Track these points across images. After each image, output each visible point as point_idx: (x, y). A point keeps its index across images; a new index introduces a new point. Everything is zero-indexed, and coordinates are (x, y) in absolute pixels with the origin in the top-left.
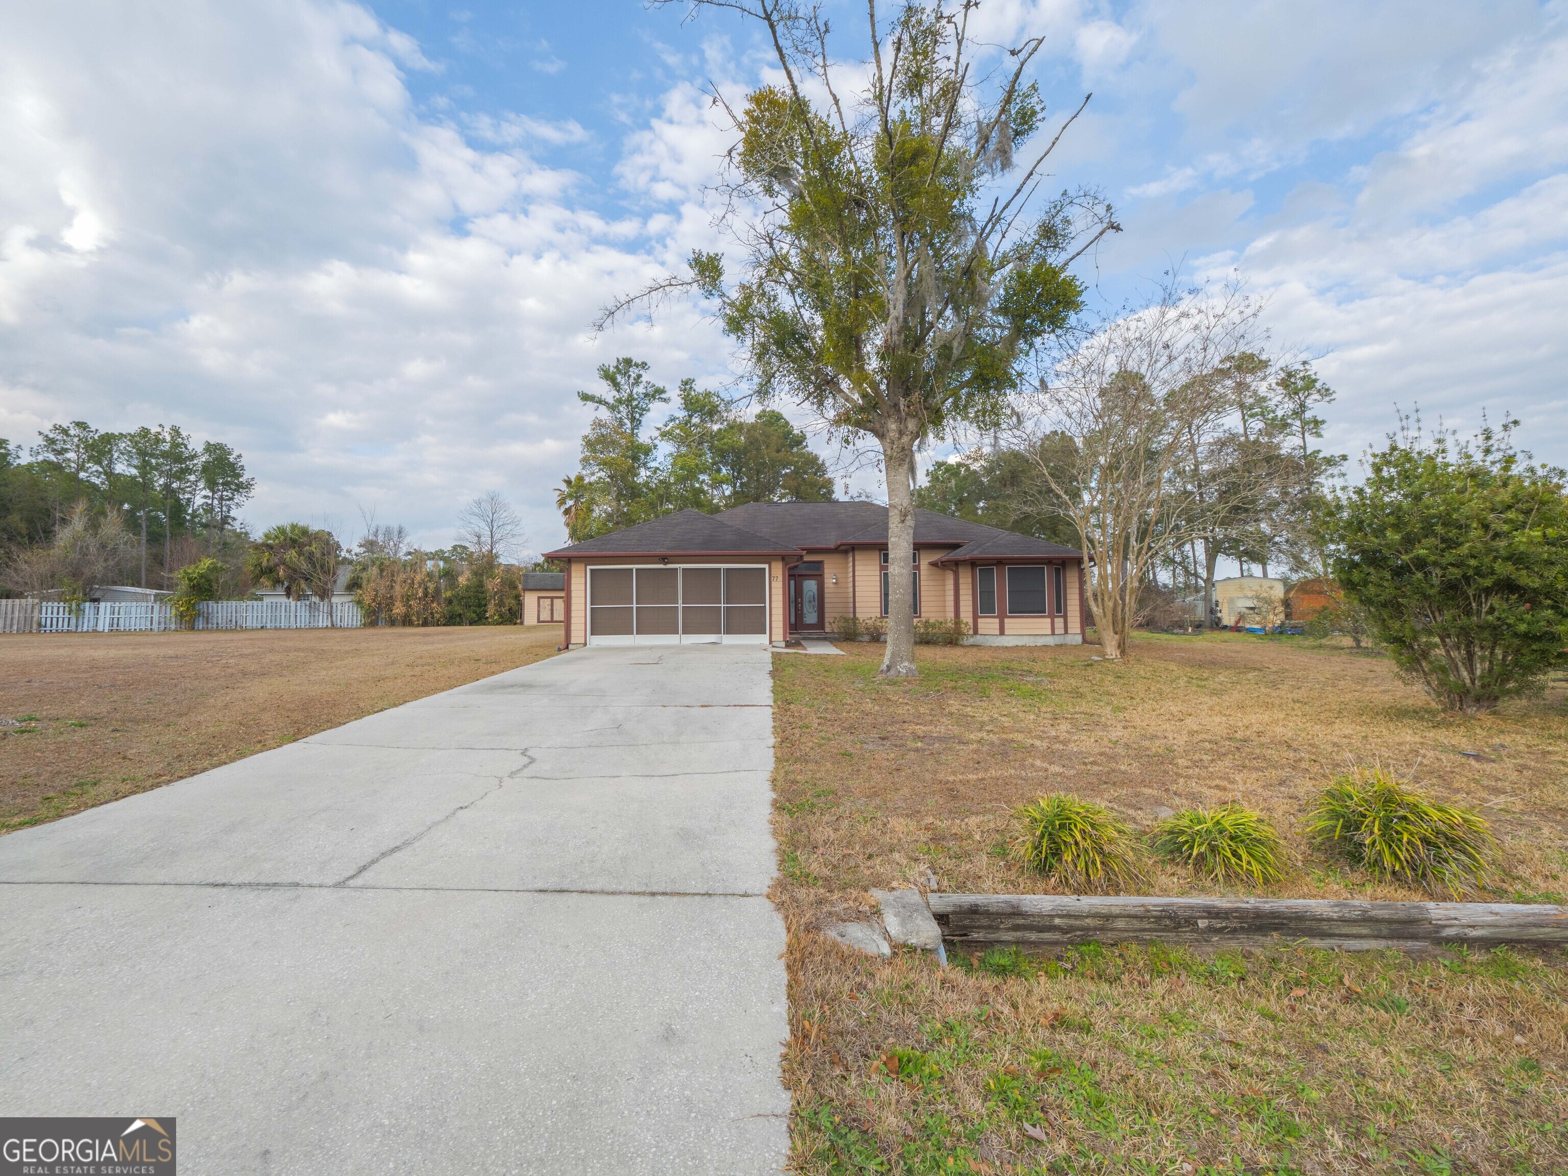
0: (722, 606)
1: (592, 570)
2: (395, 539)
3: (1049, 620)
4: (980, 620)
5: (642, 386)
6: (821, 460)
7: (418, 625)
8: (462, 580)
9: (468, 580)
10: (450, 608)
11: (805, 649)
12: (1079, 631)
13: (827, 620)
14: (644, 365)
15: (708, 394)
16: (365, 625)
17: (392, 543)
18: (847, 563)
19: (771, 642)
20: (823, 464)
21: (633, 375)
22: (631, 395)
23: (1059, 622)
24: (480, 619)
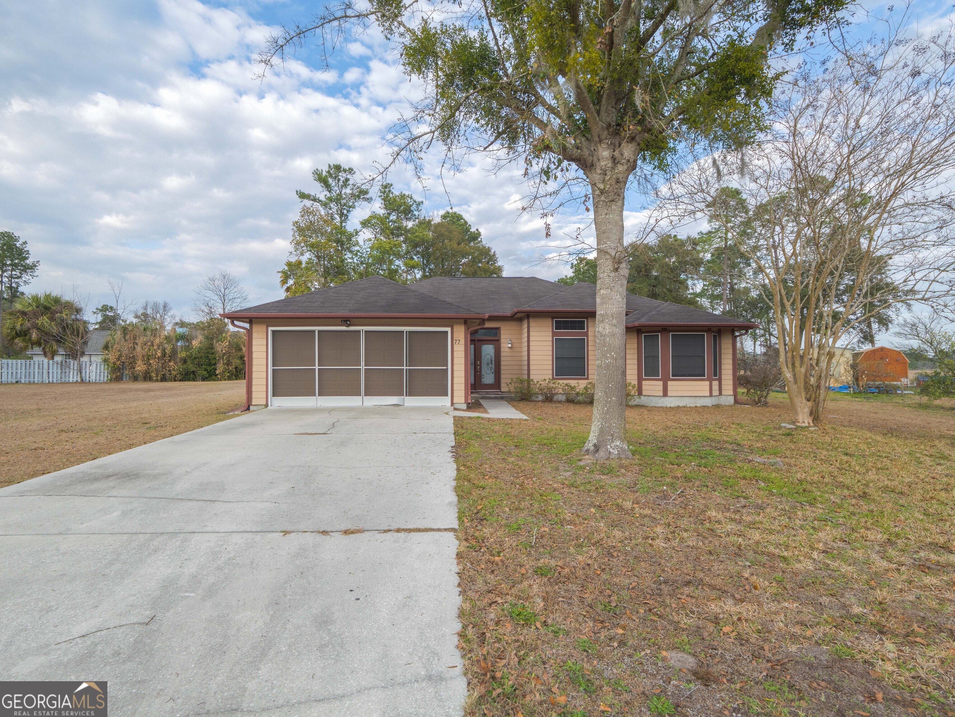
0: (405, 368)
1: (274, 332)
2: (161, 312)
3: (707, 383)
4: (644, 383)
5: (349, 187)
6: (492, 251)
7: (157, 381)
8: (195, 343)
9: (201, 343)
10: (185, 366)
11: (486, 412)
12: (731, 392)
13: (503, 381)
14: (351, 171)
15: (403, 196)
16: (111, 380)
17: (158, 315)
18: (522, 330)
19: (452, 404)
20: (494, 255)
21: (342, 179)
22: (340, 194)
23: (715, 384)
24: (210, 376)
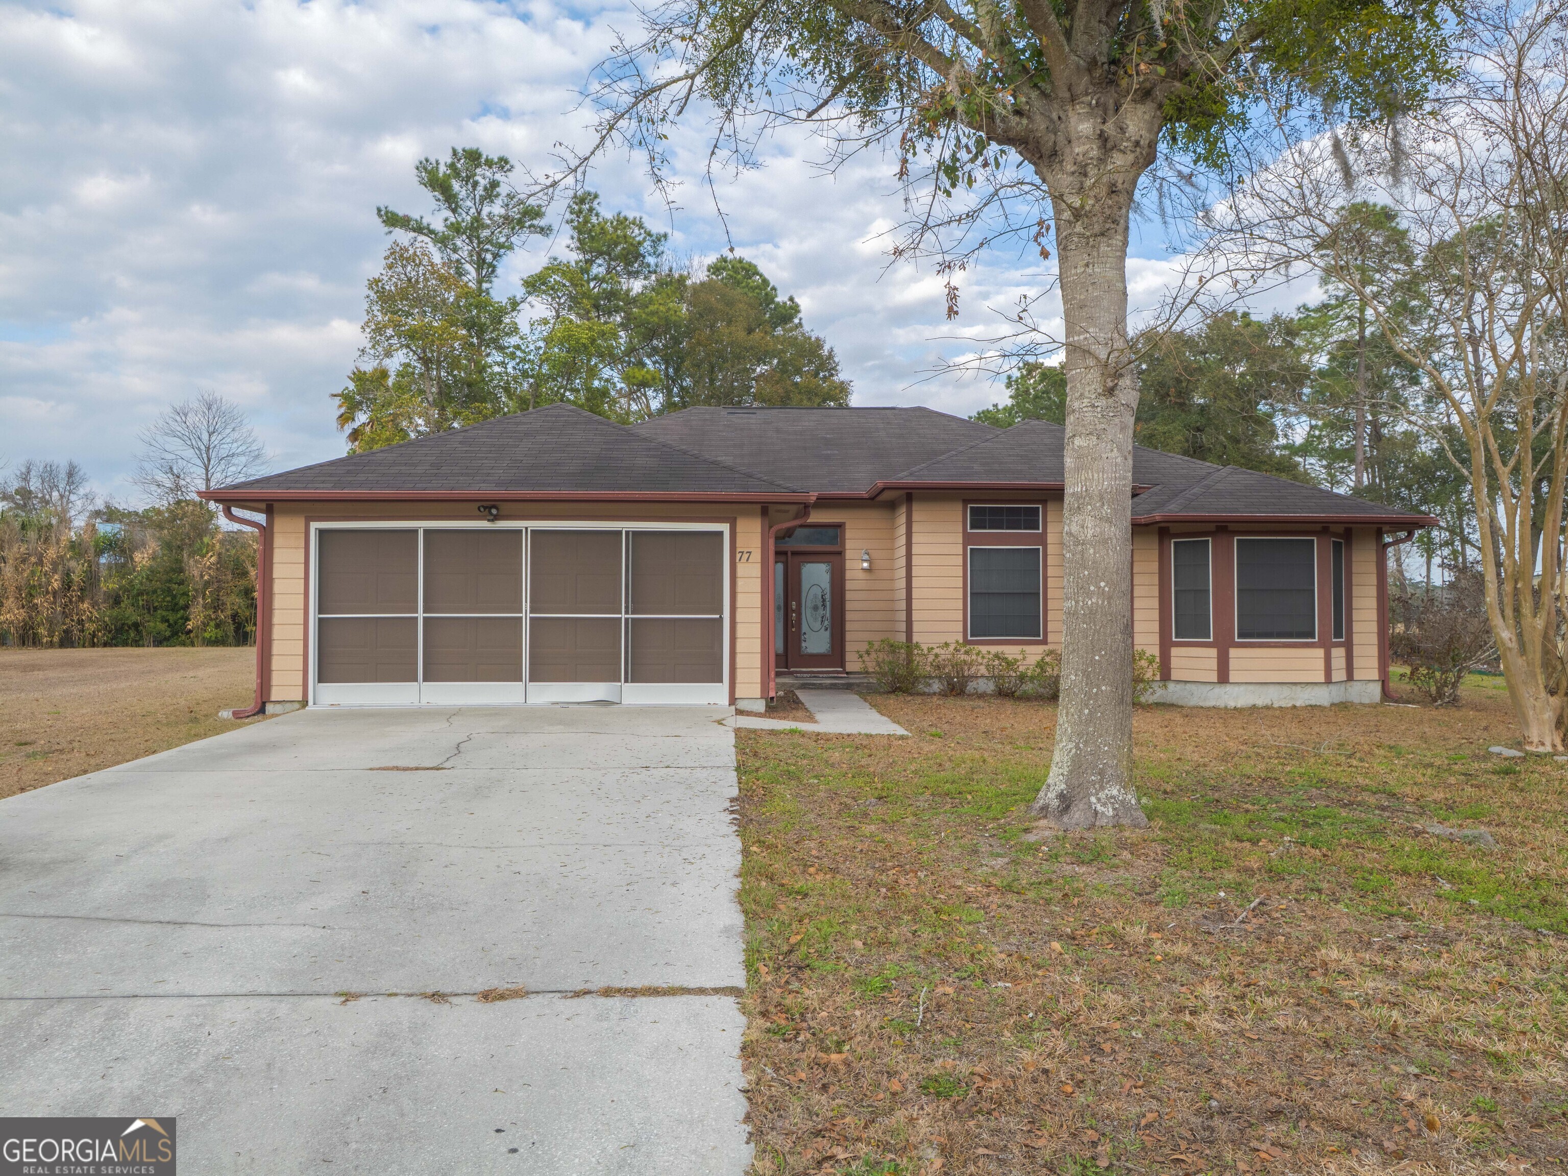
0: (623, 616)
1: (322, 533)
2: (62, 486)
3: (1320, 652)
4: (1174, 651)
5: (499, 202)
6: (826, 348)
7: (51, 645)
8: (141, 559)
9: (154, 558)
10: (115, 612)
11: (811, 718)
12: (1375, 675)
13: (849, 647)
14: (503, 163)
15: (622, 222)
17: (55, 494)
18: (893, 528)
19: (733, 700)
20: (831, 356)
21: (483, 182)
22: (477, 219)
23: (1339, 654)
24: (175, 634)
